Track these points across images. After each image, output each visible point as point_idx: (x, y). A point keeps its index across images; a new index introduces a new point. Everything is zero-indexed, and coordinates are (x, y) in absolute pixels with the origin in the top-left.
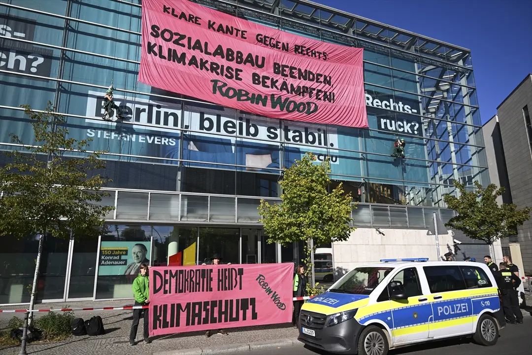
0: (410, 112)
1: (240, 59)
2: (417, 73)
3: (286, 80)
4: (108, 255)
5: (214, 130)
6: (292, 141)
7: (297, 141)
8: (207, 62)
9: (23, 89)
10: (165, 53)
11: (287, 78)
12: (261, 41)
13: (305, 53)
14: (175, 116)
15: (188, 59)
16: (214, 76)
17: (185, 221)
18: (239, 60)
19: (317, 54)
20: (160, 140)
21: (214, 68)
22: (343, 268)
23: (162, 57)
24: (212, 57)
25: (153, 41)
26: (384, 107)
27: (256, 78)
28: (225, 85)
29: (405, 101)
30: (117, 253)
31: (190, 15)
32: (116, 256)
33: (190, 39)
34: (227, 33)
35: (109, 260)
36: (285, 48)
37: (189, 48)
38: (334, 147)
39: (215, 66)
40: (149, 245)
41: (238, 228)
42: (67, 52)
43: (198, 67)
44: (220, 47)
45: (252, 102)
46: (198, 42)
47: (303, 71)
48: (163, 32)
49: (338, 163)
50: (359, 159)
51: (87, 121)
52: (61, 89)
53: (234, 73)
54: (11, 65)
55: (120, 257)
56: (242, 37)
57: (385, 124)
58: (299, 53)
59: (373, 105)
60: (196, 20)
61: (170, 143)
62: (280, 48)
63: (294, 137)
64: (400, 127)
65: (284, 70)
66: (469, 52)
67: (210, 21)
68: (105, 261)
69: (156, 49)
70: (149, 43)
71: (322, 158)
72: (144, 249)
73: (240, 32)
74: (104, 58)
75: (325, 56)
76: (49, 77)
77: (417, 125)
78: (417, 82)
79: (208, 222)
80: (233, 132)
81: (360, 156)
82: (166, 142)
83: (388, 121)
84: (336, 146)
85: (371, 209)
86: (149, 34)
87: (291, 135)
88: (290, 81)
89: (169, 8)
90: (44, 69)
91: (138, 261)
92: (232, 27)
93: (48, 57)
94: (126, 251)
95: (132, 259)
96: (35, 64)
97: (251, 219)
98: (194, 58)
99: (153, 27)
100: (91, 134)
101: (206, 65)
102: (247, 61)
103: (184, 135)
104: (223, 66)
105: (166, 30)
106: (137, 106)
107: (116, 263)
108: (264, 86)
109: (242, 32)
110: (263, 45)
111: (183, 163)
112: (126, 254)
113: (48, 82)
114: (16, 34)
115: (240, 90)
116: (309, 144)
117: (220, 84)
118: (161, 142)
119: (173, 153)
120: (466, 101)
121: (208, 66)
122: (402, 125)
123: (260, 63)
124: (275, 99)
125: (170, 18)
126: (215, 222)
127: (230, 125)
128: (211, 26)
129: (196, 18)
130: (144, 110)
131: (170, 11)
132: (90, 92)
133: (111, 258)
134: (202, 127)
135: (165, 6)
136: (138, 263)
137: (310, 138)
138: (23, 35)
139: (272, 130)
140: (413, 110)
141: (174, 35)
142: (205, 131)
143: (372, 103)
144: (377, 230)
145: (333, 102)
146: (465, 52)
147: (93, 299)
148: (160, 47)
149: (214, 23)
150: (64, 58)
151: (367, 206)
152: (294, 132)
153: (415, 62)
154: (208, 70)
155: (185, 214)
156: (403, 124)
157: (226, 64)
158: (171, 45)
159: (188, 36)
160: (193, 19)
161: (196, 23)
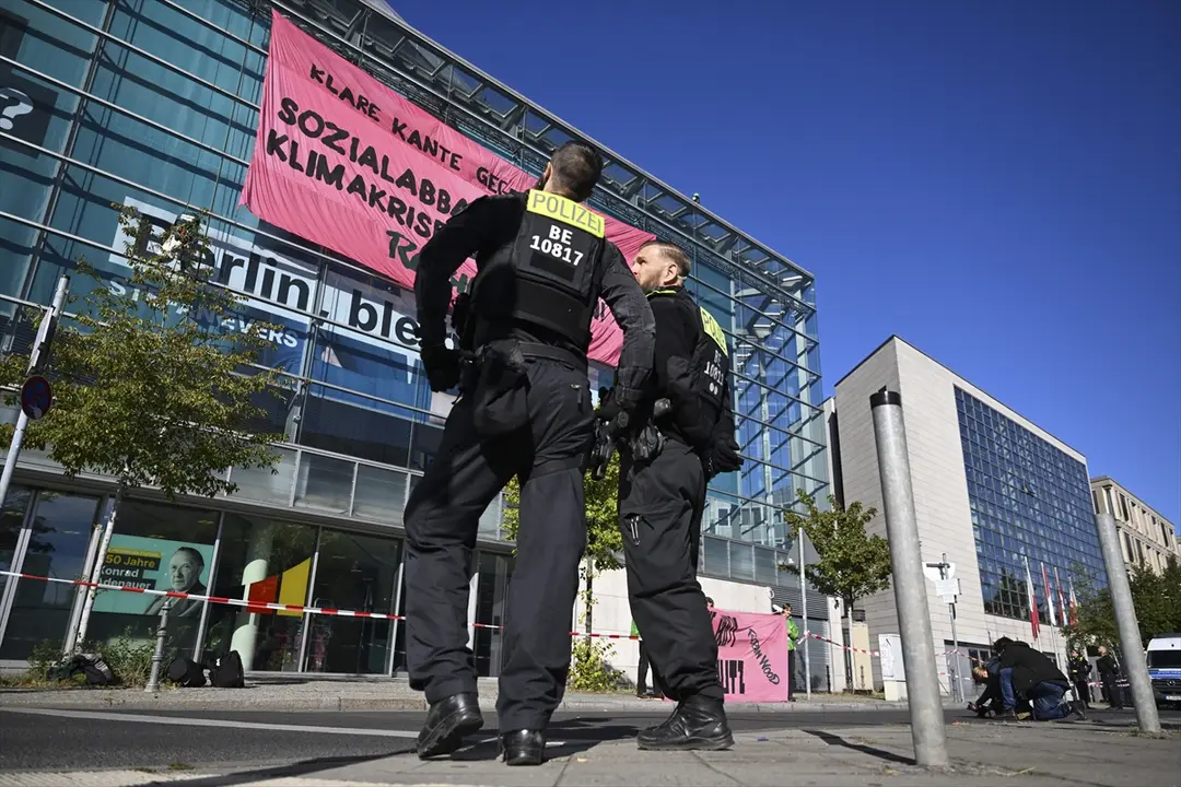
1: (444, 203)
2: (732, 295)
4: (115, 566)
5: (377, 330)
8: (383, 193)
10: (303, 159)
12: (484, 181)
14: (304, 289)
15: (348, 180)
16: (394, 224)
17: (303, 507)
18: (443, 206)
20: (265, 331)
21: (396, 209)
23: (294, 165)
24: (394, 186)
25: (281, 129)
28: (412, 247)
30: (134, 563)
31: (361, 97)
32: (132, 568)
33: (355, 141)
34: (425, 150)
35: (115, 578)
37: (353, 158)
39: (397, 206)
40: (211, 554)
42: (90, 102)
43: (365, 200)
44: (409, 173)
46: (370, 151)
48: (304, 117)
51: (112, 257)
55: (141, 573)
56: (452, 166)
60: (371, 111)
61: (286, 342)
66: (812, 280)
67: (396, 120)
68: (105, 577)
69: (285, 147)
70: (273, 133)
72: (197, 560)
73: (450, 155)
76: (41, 146)
78: (731, 314)
79: (349, 517)
82: (279, 338)
86: (276, 116)
89: (322, 73)
90: (32, 128)
91: (182, 586)
92: (436, 143)
93: (45, 107)
94: (157, 561)
95: (168, 580)
96: (10, 112)
98: (359, 179)
99: (286, 102)
100: (118, 291)
101: (381, 199)
104: (412, 209)
105: (309, 114)
106: (226, 252)
107: (130, 585)
109: (454, 155)
110: (487, 190)
111: (309, 386)
112: (156, 568)
113: (38, 158)
117: (402, 243)
118: (267, 334)
119: (290, 363)
120: (802, 361)
121: (384, 201)
125: (323, 93)
126: (364, 518)
127: (408, 326)
128: (397, 129)
129: (373, 106)
130: (240, 263)
131: (324, 78)
132: (128, 202)
133: (119, 573)
134: (354, 320)
135: (314, 67)
136: (181, 589)
141: (326, 128)
142: (358, 328)
146: (806, 278)
148: (294, 145)
149: (404, 126)
150: (83, 120)
153: (730, 279)
154: (383, 210)
155: (303, 496)
157: (420, 207)
158: (317, 146)
159: (352, 135)
160: (368, 108)
161: (370, 116)
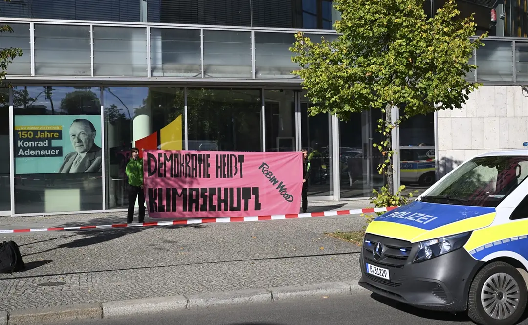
4: (28, 140)
17: (159, 76)
22: (454, 159)
30: (43, 135)
32: (43, 140)
35: (32, 148)
40: (99, 121)
41: (257, 89)
55: (50, 143)
68: (25, 149)
72: (91, 128)
79: (202, 79)
85: (514, 48)
91: (82, 150)
94: (60, 132)
95: (71, 145)
97: (281, 71)
107: (44, 152)
112: (60, 138)
126: (216, 78)
133: (34, 144)
136: (82, 153)
144: (524, 88)
147: (11, 213)
151: (508, 44)
155: (159, 64)
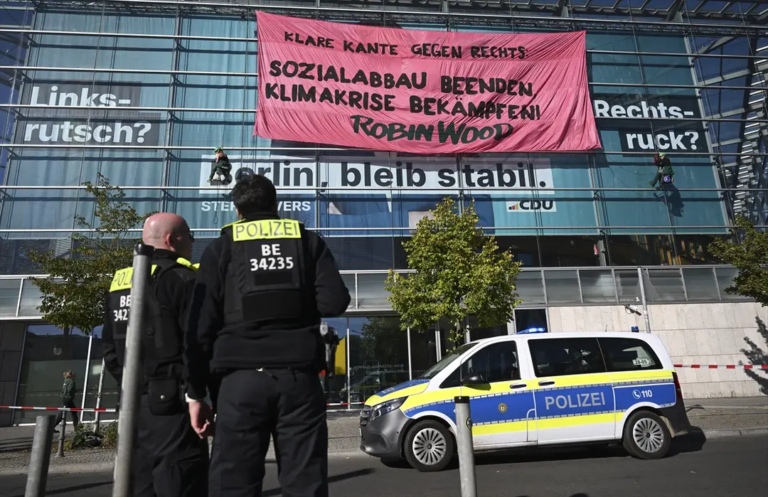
0: (680, 116)
1: (389, 81)
2: (688, 53)
3: (461, 99)
5: (362, 184)
6: (477, 186)
7: (486, 185)
8: (344, 92)
9: (130, 163)
10: (289, 93)
11: (461, 96)
12: (419, 52)
13: (490, 54)
15: (319, 94)
16: (354, 111)
19: (509, 52)
20: (290, 206)
21: (355, 99)
23: (284, 99)
24: (351, 85)
26: (631, 116)
27: (416, 102)
28: (370, 121)
29: (670, 101)
31: (319, 38)
33: (320, 68)
34: (369, 52)
36: (457, 54)
37: (320, 79)
38: (546, 187)
39: (356, 97)
42: (176, 112)
43: (332, 102)
44: (361, 72)
45: (411, 138)
46: (331, 69)
47: (487, 81)
48: (285, 67)
49: (554, 209)
50: (591, 200)
51: (201, 192)
52: (171, 158)
53: (383, 101)
54: (117, 139)
56: (392, 53)
57: (635, 141)
58: (479, 56)
59: (610, 115)
60: (327, 43)
61: (303, 208)
62: (448, 56)
63: (480, 181)
64: (663, 142)
65: (456, 85)
67: (345, 42)
69: (276, 91)
71: (527, 205)
73: (389, 47)
74: (218, 113)
75: (522, 52)
76: (157, 145)
77: (696, 136)
78: (690, 67)
79: (356, 309)
80: (389, 183)
81: (593, 196)
82: (298, 207)
83: (640, 137)
84: (549, 185)
85: (614, 275)
86: (268, 73)
87: (475, 177)
88: (467, 100)
89: (292, 34)
90: (152, 138)
92: (376, 44)
93: (156, 122)
96: (142, 133)
98: (326, 91)
99: (273, 64)
100: (206, 208)
101: (344, 97)
102: (400, 83)
103: (321, 195)
104: (366, 94)
105: (289, 63)
106: (259, 165)
108: (427, 113)
109: (392, 46)
110: (423, 56)
111: (322, 232)
113: (156, 151)
114: (122, 101)
115: (392, 125)
116: (505, 187)
118: (291, 208)
119: (308, 221)
122: (666, 138)
123: (419, 81)
124: (445, 127)
125: (294, 47)
126: (366, 308)
127: (384, 174)
128: (347, 46)
129: (328, 40)
130: (269, 170)
131: (294, 37)
132: (204, 157)
134: (345, 182)
135: (286, 33)
137: (507, 178)
138: (128, 102)
139: (446, 174)
140: (686, 113)
141: (299, 68)
142: (349, 187)
143: (609, 112)
144: (627, 308)
145: (538, 119)
148: (283, 87)
149: (352, 43)
150: (174, 120)
151: (609, 272)
152: (480, 172)
153: (683, 37)
154: (346, 104)
156: (669, 137)
157: (371, 91)
158: (296, 81)
159: (317, 64)
160: (324, 43)
161: (327, 47)
